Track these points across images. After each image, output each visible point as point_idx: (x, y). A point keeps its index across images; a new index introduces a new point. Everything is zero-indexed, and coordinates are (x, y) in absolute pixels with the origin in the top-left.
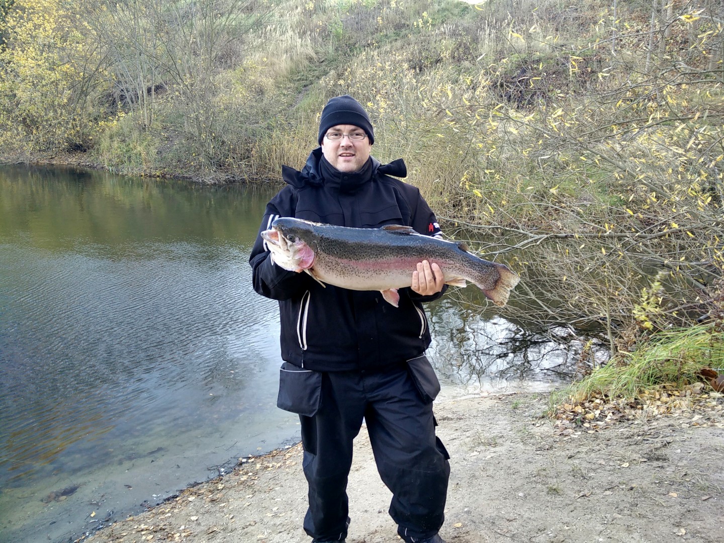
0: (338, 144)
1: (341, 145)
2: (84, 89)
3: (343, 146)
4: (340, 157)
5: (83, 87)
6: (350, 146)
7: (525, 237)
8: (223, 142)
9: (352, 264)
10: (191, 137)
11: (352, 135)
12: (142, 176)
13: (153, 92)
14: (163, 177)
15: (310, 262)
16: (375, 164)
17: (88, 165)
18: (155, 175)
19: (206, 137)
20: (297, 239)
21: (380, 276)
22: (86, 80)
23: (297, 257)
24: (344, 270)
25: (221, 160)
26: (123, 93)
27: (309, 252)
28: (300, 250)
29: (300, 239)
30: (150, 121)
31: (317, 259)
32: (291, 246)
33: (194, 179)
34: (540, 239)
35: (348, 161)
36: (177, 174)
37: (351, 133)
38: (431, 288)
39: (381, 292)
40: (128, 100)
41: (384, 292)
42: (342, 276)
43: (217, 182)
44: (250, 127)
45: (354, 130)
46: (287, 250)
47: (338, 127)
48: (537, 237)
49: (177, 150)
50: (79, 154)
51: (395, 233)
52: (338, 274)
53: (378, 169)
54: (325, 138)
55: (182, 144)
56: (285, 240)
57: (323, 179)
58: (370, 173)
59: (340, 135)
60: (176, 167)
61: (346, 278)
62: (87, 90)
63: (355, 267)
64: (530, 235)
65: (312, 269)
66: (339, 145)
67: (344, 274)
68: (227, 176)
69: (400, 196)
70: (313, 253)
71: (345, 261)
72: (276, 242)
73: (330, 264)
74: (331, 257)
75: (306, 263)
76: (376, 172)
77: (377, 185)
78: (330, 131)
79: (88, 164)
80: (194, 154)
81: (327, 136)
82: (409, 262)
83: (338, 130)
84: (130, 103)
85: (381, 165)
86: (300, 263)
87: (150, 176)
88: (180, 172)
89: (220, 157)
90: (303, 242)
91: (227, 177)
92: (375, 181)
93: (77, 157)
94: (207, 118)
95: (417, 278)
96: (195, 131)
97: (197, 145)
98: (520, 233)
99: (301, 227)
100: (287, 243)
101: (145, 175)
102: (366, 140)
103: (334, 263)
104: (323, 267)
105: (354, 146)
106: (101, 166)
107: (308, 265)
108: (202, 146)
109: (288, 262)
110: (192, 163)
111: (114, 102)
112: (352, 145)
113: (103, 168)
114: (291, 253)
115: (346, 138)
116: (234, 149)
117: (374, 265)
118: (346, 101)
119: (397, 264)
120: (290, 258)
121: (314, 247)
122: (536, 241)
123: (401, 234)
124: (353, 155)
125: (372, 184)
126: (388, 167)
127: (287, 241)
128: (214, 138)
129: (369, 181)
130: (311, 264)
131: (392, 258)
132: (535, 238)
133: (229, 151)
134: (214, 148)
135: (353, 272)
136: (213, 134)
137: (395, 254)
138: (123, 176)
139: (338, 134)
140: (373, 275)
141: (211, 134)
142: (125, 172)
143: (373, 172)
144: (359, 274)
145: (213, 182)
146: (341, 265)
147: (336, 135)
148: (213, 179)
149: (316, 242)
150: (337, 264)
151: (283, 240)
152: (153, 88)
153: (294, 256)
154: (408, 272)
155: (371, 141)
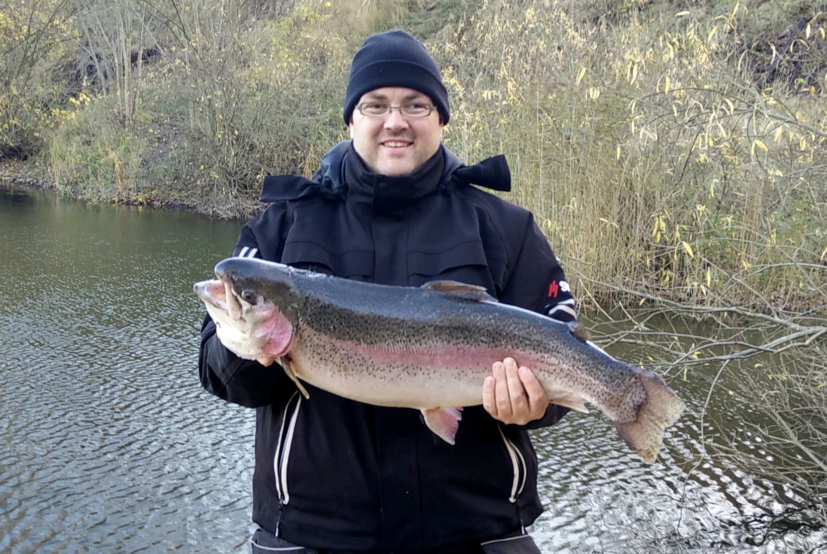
0: (379, 123)
1: (386, 126)
2: (29, 54)
3: (388, 129)
4: (381, 146)
5: (26, 51)
6: (404, 129)
7: (782, 330)
8: (252, 147)
9: (361, 351)
10: (198, 138)
11: (407, 107)
12: (114, 201)
13: (140, 61)
14: (148, 204)
15: (285, 344)
16: (450, 163)
17: (29, 182)
18: (135, 201)
19: (223, 136)
20: (260, 299)
21: (416, 378)
22: (32, 38)
23: (259, 334)
24: (346, 363)
25: (248, 177)
26: (91, 63)
27: (282, 326)
28: (265, 320)
29: (265, 300)
30: (134, 109)
31: (298, 339)
32: (248, 312)
33: (201, 209)
34: (810, 335)
35: (399, 156)
36: (171, 199)
37: (406, 104)
38: (520, 414)
39: (423, 411)
40: (100, 74)
41: (428, 411)
42: (343, 373)
43: (238, 216)
44: (301, 121)
45: (412, 98)
46: (241, 318)
47: (381, 92)
48: (806, 330)
49: (173, 159)
50: (15, 163)
51: (449, 298)
52: (336, 369)
53: (455, 173)
54: (356, 113)
55: (183, 148)
56: (237, 300)
57: (345, 188)
58: (435, 180)
59: (385, 107)
60: (171, 188)
61: (350, 378)
62: (32, 55)
63: (366, 358)
64: (793, 326)
65: (288, 358)
66: (382, 126)
67: (345, 369)
68: (256, 204)
69: (489, 224)
70: (290, 327)
71: (349, 344)
72: (221, 303)
73: (321, 350)
74: (324, 338)
75: (277, 345)
76: (449, 178)
77: (449, 203)
78: (365, 99)
79: (28, 180)
80: (202, 167)
81: (360, 109)
82: (473, 356)
83: (381, 98)
84: (103, 78)
85: (462, 166)
86: (266, 344)
87: (128, 203)
88: (177, 196)
89: (245, 172)
90: (271, 305)
91: (256, 207)
92: (446, 195)
93: (12, 168)
94: (227, 104)
95: (490, 390)
96: (205, 126)
97: (209, 151)
98: (773, 323)
99: (270, 277)
100: (241, 306)
101: (119, 202)
102: (435, 116)
103: (328, 347)
104: (309, 355)
105: (410, 126)
106: (50, 184)
107: (281, 350)
108: (216, 152)
109: (244, 342)
110: (199, 182)
111: (78, 77)
112: (406, 125)
113: (52, 187)
114: (249, 326)
115: (395, 113)
116: (271, 159)
117: (402, 356)
118: (398, 40)
119: (448, 357)
120: (247, 335)
121: (293, 317)
122: (802, 338)
123: (461, 300)
124: (410, 144)
125: (440, 200)
126: (475, 168)
127: (242, 302)
128: (237, 140)
129: (433, 194)
130: (286, 349)
131: (438, 345)
132: (802, 333)
133: (261, 162)
134: (236, 155)
135: (364, 368)
136: (236, 132)
137: (444, 336)
138: (84, 202)
139: (381, 105)
140: (402, 376)
141: (233, 133)
142: (88, 196)
143: (443, 178)
144: (375, 373)
145: (231, 215)
146: (342, 352)
147: (377, 106)
148: (231, 209)
149: (296, 306)
150: (334, 349)
151: (233, 300)
152: (141, 53)
153: (253, 331)
154: (471, 376)
155: (444, 119)
